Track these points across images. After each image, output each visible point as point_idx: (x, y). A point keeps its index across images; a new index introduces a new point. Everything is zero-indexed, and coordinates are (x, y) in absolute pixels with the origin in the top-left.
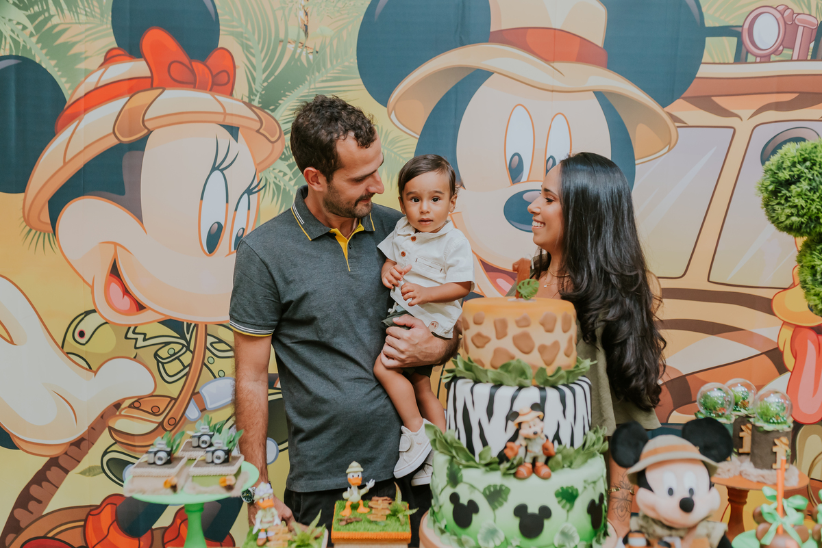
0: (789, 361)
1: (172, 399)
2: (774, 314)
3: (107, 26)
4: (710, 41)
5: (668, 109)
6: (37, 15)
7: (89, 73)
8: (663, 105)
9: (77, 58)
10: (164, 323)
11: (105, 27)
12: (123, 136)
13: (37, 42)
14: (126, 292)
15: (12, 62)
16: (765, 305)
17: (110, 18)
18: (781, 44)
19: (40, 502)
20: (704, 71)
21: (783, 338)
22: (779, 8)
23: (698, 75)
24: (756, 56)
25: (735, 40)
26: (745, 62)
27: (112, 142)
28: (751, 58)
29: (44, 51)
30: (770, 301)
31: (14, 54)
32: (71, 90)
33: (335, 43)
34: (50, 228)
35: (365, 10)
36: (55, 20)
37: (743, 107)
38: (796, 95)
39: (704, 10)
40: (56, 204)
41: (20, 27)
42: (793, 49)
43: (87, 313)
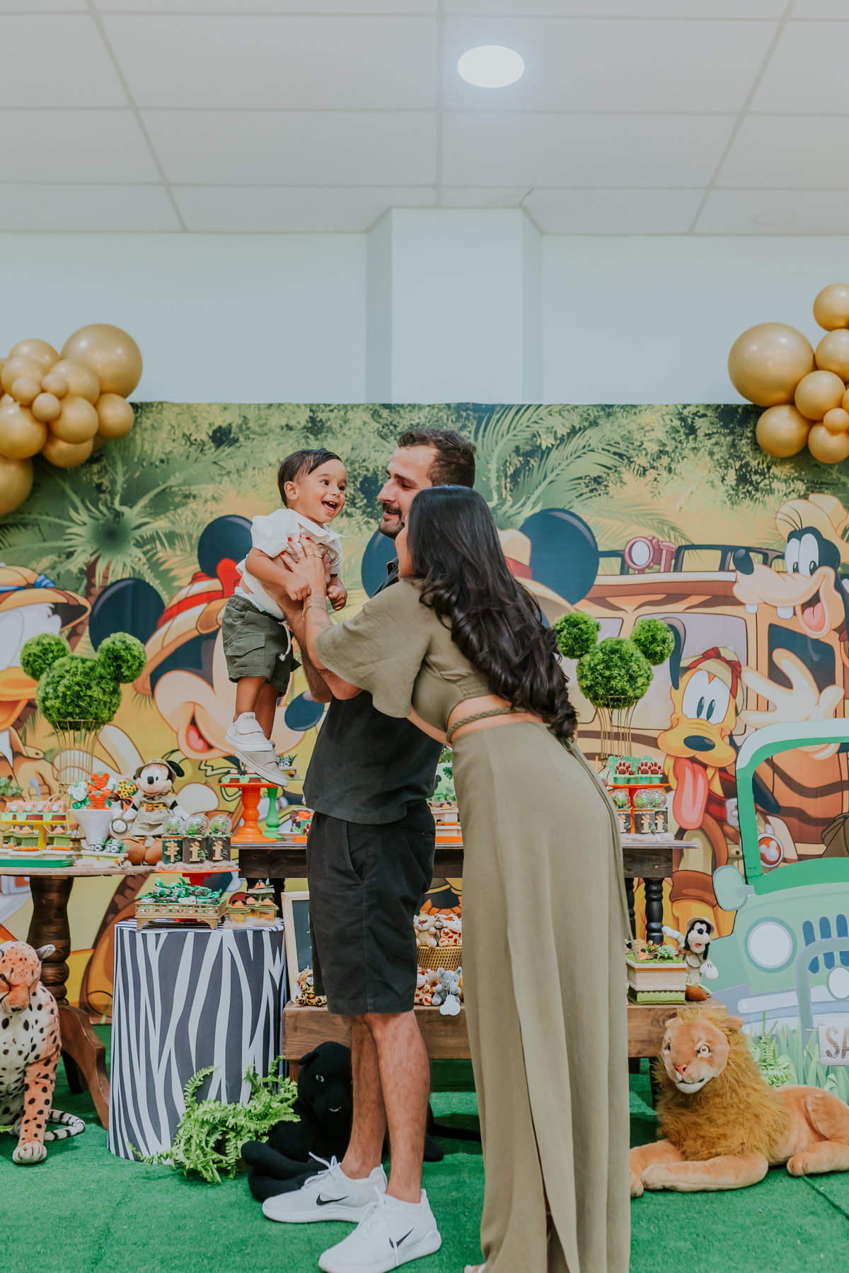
0: (673, 782)
1: (230, 813)
2: (658, 748)
3: (195, 558)
4: (601, 560)
5: (576, 606)
6: (148, 551)
7: (180, 588)
8: (572, 602)
9: (174, 579)
10: (226, 758)
11: (192, 558)
12: (202, 629)
13: (149, 568)
14: (201, 736)
15: (130, 582)
16: (652, 742)
17: (197, 553)
18: (652, 561)
19: (133, 890)
20: (599, 580)
21: (668, 766)
22: (650, 538)
23: (595, 583)
24: (635, 570)
25: (619, 560)
26: (628, 574)
27: (195, 633)
28: (631, 571)
29: (152, 574)
30: (655, 740)
31: (132, 576)
32: (169, 600)
33: (347, 566)
34: (150, 693)
35: (366, 544)
36: (160, 555)
37: (628, 604)
38: (663, 596)
39: (597, 540)
40: (155, 677)
41: (137, 559)
42: (660, 564)
43: (173, 752)
